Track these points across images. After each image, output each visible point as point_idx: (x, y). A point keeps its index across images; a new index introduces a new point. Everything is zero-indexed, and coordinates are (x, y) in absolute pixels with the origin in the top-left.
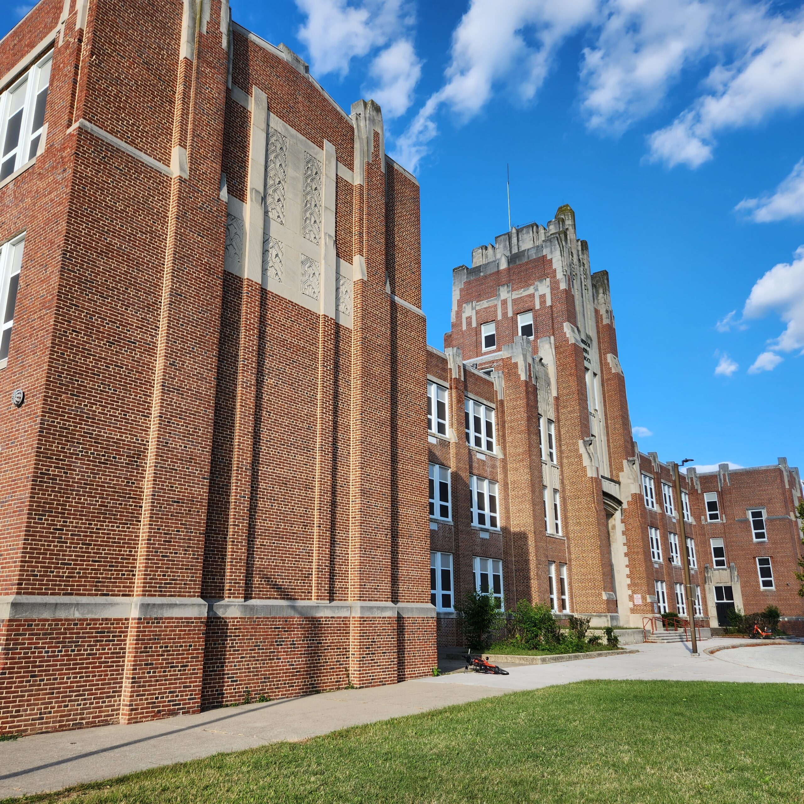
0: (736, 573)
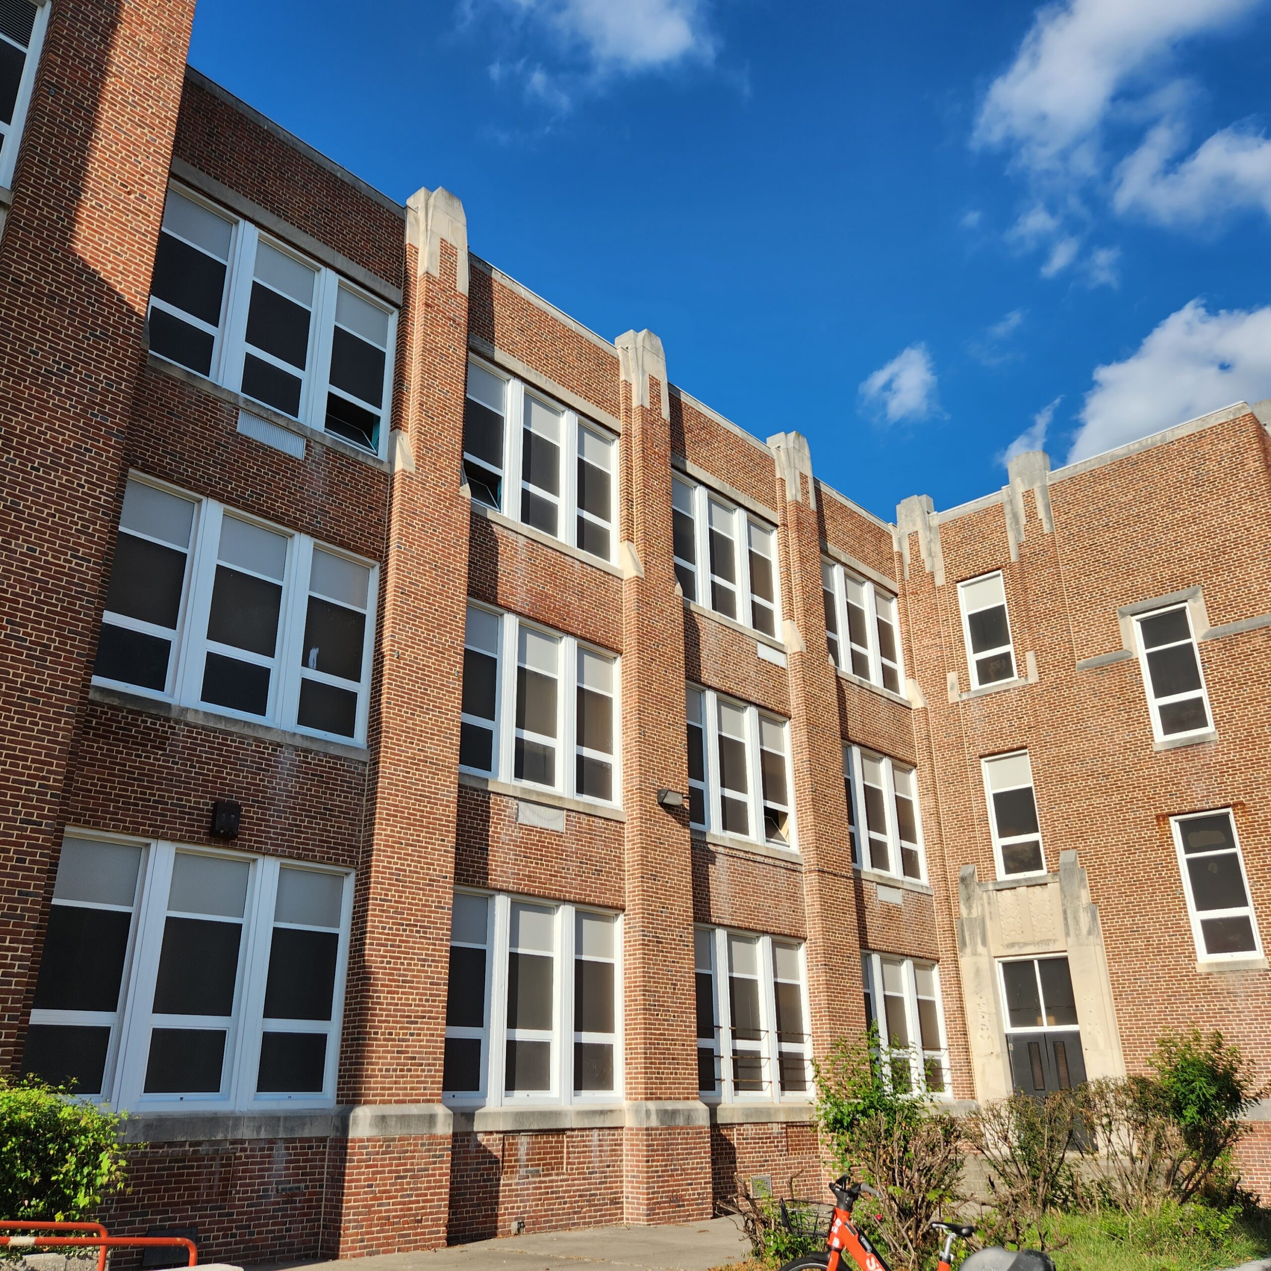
0: (1085, 896)
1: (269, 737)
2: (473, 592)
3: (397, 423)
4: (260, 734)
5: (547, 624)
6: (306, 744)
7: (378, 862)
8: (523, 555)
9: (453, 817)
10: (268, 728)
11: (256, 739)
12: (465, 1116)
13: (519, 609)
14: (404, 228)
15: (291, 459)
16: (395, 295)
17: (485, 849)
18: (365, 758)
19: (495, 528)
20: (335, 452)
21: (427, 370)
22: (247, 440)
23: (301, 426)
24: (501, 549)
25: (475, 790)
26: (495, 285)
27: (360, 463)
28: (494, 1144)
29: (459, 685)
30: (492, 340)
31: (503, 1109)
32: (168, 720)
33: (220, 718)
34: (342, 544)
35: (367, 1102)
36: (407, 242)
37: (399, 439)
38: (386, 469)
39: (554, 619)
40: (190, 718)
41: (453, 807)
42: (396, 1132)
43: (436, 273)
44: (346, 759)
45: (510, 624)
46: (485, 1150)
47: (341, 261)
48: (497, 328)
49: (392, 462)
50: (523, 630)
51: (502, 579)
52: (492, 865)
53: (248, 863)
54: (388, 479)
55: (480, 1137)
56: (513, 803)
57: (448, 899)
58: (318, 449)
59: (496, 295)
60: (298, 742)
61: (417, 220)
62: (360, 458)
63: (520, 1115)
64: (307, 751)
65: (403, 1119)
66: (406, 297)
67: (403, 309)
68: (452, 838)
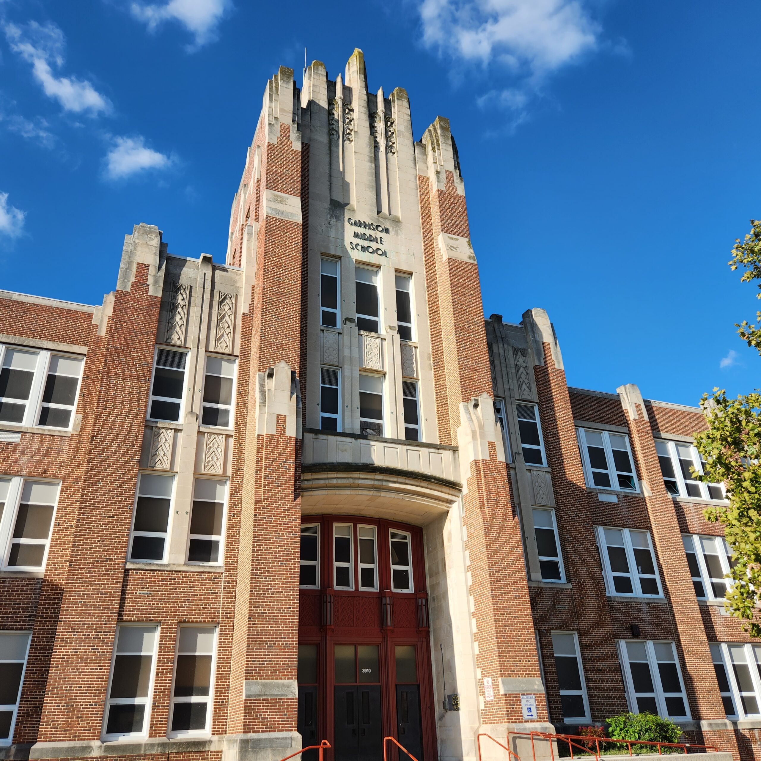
1: (638, 601)
2: (682, 531)
3: (640, 478)
4: (635, 601)
5: (709, 535)
6: (648, 601)
7: (683, 638)
8: (693, 511)
9: (700, 618)
10: (637, 598)
11: (635, 602)
12: (735, 724)
13: (698, 532)
14: (621, 404)
15: (615, 504)
16: (625, 430)
17: (713, 627)
18: (666, 602)
19: (681, 504)
20: (626, 496)
21: (645, 455)
22: (602, 503)
23: (614, 491)
24: (685, 511)
25: (703, 606)
26: (654, 408)
27: (633, 497)
28: (746, 733)
29: (688, 569)
30: (659, 431)
31: (746, 721)
32: (611, 601)
33: (624, 598)
34: (637, 528)
35: (704, 719)
36: (624, 409)
37: (643, 483)
38: (642, 496)
39: (711, 532)
40: (617, 600)
41: (700, 615)
42: (716, 729)
43: (637, 418)
44: (661, 603)
45: (696, 538)
46: (744, 735)
47: (608, 427)
48: (659, 424)
49: (642, 492)
50: (701, 539)
51: (689, 522)
52: (717, 633)
53: (643, 643)
54: (644, 499)
55: (741, 731)
56: (717, 608)
57: (708, 648)
58: (621, 497)
59: (655, 412)
60: (646, 601)
61: (624, 398)
62: (633, 495)
63: (752, 723)
64: (649, 603)
65: (717, 724)
66: (629, 429)
67: (630, 434)
68: (702, 626)
